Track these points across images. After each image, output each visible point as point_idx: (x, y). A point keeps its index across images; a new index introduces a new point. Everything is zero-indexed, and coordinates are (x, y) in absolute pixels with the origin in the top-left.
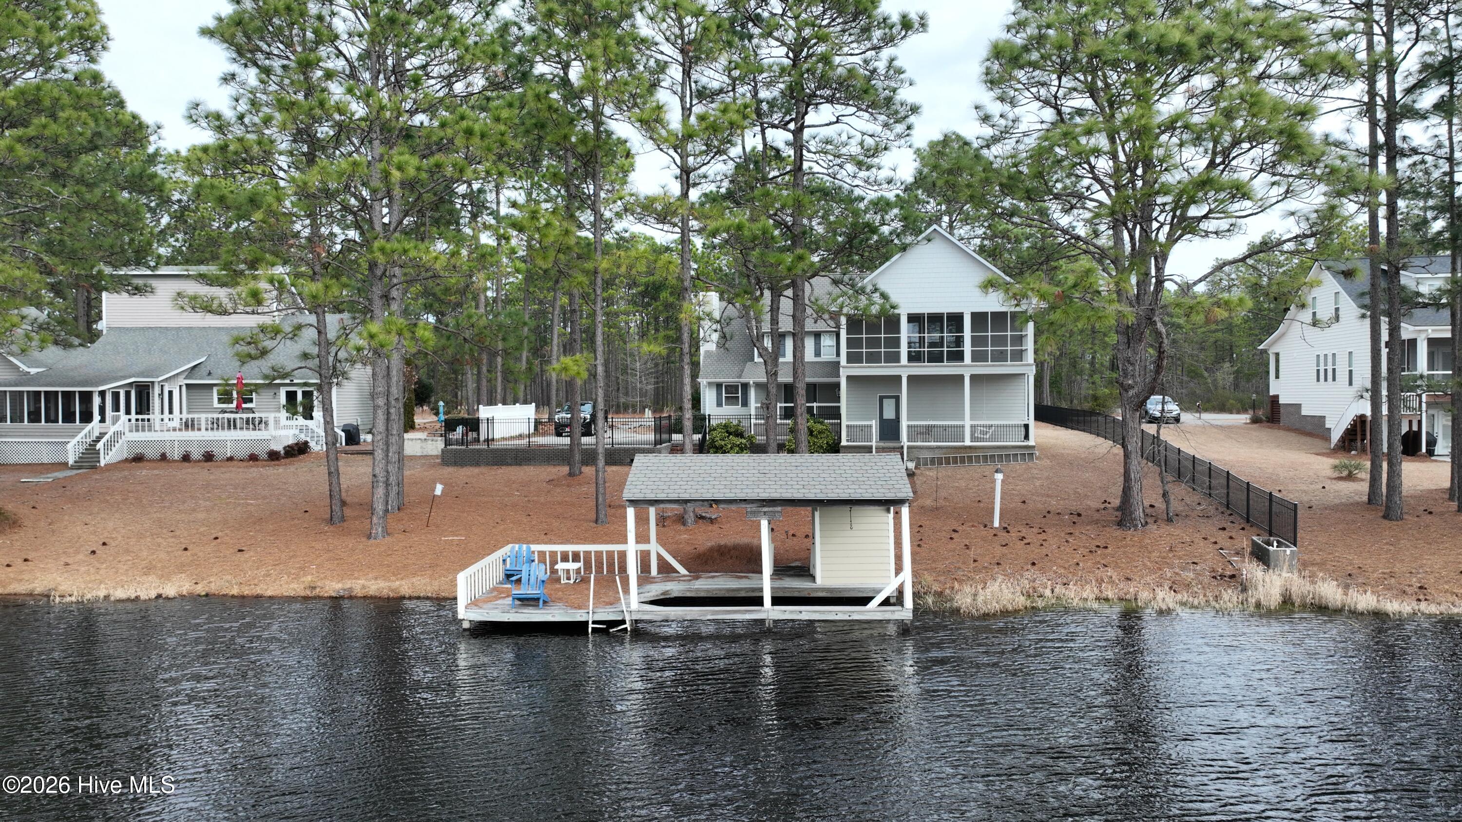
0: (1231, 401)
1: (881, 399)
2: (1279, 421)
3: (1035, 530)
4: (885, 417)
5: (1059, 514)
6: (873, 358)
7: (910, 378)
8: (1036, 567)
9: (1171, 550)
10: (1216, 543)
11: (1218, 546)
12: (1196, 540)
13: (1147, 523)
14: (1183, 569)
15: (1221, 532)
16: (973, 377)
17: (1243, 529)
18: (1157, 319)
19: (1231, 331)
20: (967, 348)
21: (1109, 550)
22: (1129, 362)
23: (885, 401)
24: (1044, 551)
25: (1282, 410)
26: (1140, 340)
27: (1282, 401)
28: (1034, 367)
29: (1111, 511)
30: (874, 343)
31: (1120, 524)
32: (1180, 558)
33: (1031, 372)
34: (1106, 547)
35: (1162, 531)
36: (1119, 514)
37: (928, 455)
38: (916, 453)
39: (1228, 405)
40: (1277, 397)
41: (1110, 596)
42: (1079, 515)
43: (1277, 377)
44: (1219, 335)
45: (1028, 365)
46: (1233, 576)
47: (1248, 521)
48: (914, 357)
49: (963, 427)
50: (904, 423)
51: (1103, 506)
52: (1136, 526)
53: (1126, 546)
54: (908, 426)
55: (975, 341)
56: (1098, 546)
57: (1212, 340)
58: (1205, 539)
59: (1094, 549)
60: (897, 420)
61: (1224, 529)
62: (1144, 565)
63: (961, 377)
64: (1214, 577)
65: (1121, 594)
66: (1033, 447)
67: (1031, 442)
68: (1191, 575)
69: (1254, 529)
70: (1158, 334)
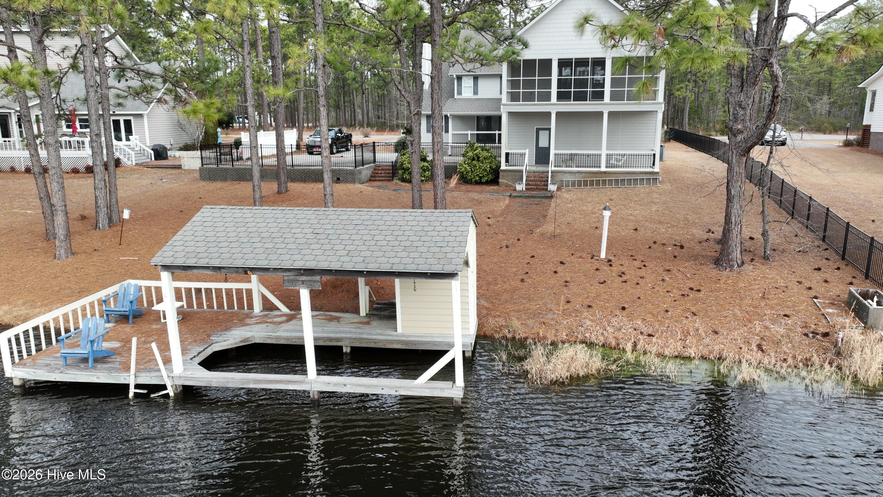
0: (826, 125)
1: (538, 130)
2: (868, 146)
3: (637, 264)
4: (541, 145)
5: (664, 244)
6: (529, 97)
7: (558, 114)
8: (625, 313)
9: (763, 297)
10: (810, 288)
11: (813, 293)
12: (790, 284)
13: (743, 263)
14: (774, 322)
15: (816, 273)
16: (612, 114)
17: (838, 269)
18: (773, 60)
19: (832, 72)
20: (607, 90)
21: (701, 295)
22: (740, 106)
23: (541, 133)
24: (638, 292)
25: (872, 137)
26: (754, 84)
27: (872, 130)
28: (663, 105)
29: (712, 243)
30: (530, 84)
31: (717, 262)
32: (772, 308)
33: (661, 109)
34: (699, 291)
35: (757, 272)
36: (718, 247)
37: (571, 178)
38: (560, 177)
39: (823, 127)
40: (869, 126)
41: (693, 355)
42: (682, 247)
43: (871, 110)
44: (822, 75)
45: (659, 103)
46: (826, 335)
47: (843, 258)
48: (562, 96)
49: (600, 155)
50: (552, 152)
51: (706, 236)
52: (732, 267)
53: (718, 290)
54: (555, 154)
55: (615, 82)
56: (691, 289)
57: (816, 79)
58: (800, 283)
59: (687, 291)
60: (548, 149)
61: (819, 269)
62: (734, 315)
63: (601, 114)
64: (806, 335)
65: (705, 352)
66: (658, 173)
67: (657, 169)
68: (782, 331)
69: (849, 268)
70: (774, 77)
